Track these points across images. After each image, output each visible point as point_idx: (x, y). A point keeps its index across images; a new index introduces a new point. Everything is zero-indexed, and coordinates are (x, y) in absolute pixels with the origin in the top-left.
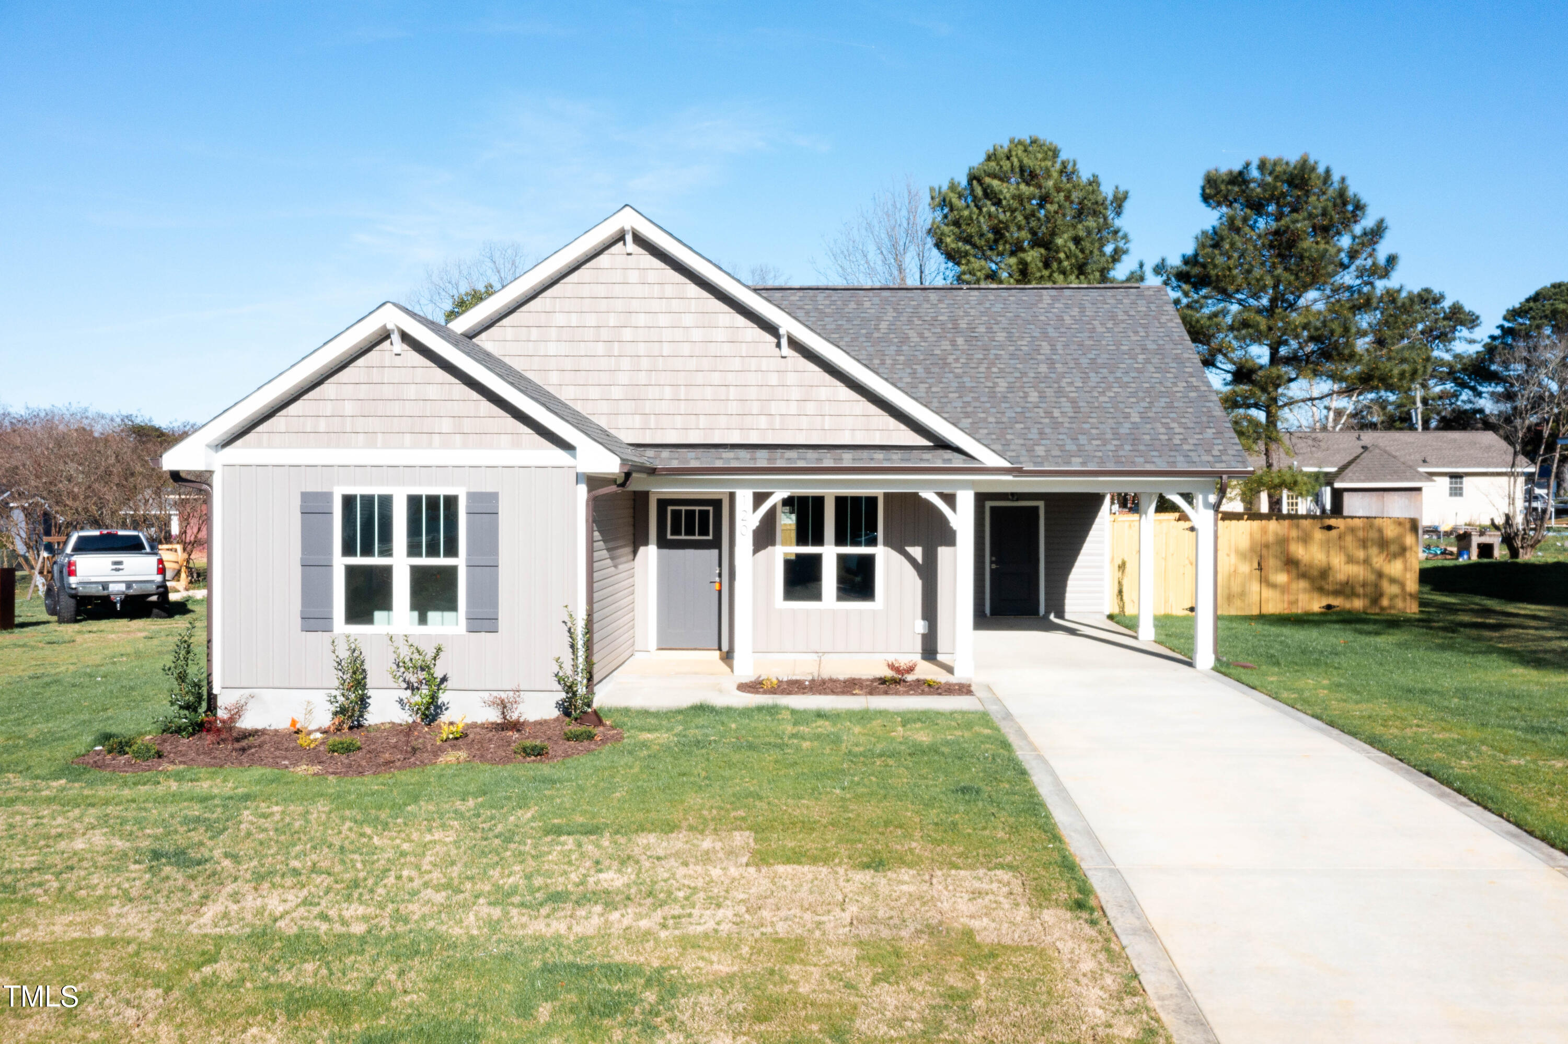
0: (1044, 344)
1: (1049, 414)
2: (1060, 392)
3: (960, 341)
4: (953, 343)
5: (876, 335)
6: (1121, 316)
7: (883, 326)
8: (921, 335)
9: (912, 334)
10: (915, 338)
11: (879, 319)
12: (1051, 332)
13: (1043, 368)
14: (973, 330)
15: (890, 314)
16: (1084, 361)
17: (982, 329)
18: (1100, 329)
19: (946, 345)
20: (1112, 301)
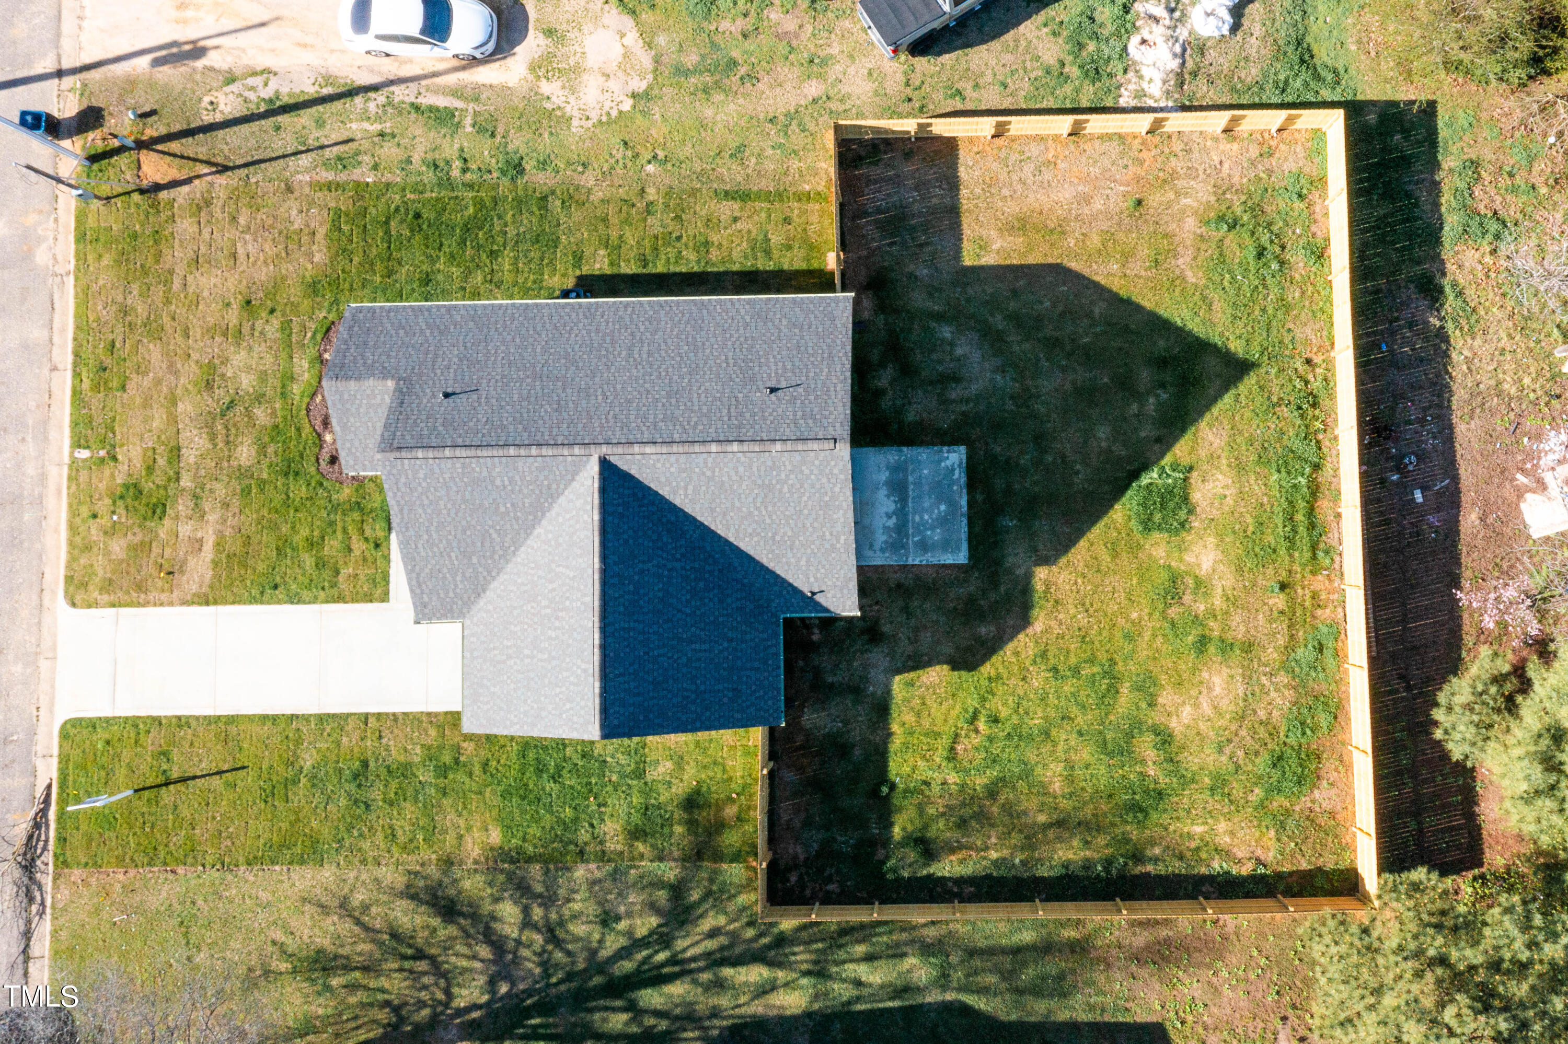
0: (546, 656)
1: (494, 649)
2: (509, 657)
3: (548, 611)
4: (546, 607)
5: (553, 566)
6: (568, 706)
7: (561, 569)
8: (554, 590)
9: (554, 585)
10: (550, 587)
11: (567, 567)
12: (554, 663)
13: (527, 652)
14: (557, 618)
15: (572, 574)
16: (532, 675)
17: (557, 624)
18: (558, 690)
19: (544, 603)
20: (583, 703)
